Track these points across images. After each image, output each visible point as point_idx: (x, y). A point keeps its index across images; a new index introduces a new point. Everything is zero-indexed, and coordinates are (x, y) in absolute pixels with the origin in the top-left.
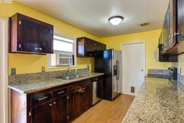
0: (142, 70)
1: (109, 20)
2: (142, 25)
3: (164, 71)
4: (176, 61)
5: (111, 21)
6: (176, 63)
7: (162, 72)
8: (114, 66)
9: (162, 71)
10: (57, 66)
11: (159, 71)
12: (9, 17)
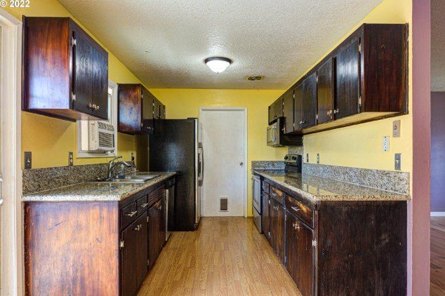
0: (241, 164)
1: (206, 61)
2: (251, 79)
3: (276, 164)
4: (300, 144)
5: (208, 63)
6: (299, 148)
7: (273, 165)
8: (199, 155)
9: (273, 163)
10: (90, 152)
11: (268, 163)
12: (23, 16)
